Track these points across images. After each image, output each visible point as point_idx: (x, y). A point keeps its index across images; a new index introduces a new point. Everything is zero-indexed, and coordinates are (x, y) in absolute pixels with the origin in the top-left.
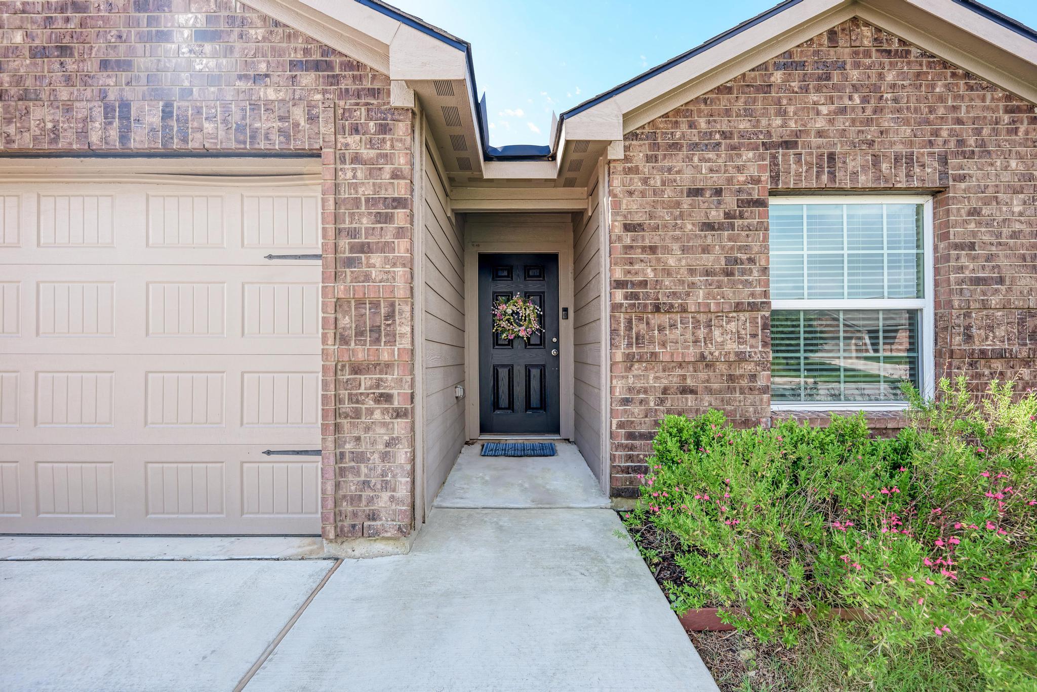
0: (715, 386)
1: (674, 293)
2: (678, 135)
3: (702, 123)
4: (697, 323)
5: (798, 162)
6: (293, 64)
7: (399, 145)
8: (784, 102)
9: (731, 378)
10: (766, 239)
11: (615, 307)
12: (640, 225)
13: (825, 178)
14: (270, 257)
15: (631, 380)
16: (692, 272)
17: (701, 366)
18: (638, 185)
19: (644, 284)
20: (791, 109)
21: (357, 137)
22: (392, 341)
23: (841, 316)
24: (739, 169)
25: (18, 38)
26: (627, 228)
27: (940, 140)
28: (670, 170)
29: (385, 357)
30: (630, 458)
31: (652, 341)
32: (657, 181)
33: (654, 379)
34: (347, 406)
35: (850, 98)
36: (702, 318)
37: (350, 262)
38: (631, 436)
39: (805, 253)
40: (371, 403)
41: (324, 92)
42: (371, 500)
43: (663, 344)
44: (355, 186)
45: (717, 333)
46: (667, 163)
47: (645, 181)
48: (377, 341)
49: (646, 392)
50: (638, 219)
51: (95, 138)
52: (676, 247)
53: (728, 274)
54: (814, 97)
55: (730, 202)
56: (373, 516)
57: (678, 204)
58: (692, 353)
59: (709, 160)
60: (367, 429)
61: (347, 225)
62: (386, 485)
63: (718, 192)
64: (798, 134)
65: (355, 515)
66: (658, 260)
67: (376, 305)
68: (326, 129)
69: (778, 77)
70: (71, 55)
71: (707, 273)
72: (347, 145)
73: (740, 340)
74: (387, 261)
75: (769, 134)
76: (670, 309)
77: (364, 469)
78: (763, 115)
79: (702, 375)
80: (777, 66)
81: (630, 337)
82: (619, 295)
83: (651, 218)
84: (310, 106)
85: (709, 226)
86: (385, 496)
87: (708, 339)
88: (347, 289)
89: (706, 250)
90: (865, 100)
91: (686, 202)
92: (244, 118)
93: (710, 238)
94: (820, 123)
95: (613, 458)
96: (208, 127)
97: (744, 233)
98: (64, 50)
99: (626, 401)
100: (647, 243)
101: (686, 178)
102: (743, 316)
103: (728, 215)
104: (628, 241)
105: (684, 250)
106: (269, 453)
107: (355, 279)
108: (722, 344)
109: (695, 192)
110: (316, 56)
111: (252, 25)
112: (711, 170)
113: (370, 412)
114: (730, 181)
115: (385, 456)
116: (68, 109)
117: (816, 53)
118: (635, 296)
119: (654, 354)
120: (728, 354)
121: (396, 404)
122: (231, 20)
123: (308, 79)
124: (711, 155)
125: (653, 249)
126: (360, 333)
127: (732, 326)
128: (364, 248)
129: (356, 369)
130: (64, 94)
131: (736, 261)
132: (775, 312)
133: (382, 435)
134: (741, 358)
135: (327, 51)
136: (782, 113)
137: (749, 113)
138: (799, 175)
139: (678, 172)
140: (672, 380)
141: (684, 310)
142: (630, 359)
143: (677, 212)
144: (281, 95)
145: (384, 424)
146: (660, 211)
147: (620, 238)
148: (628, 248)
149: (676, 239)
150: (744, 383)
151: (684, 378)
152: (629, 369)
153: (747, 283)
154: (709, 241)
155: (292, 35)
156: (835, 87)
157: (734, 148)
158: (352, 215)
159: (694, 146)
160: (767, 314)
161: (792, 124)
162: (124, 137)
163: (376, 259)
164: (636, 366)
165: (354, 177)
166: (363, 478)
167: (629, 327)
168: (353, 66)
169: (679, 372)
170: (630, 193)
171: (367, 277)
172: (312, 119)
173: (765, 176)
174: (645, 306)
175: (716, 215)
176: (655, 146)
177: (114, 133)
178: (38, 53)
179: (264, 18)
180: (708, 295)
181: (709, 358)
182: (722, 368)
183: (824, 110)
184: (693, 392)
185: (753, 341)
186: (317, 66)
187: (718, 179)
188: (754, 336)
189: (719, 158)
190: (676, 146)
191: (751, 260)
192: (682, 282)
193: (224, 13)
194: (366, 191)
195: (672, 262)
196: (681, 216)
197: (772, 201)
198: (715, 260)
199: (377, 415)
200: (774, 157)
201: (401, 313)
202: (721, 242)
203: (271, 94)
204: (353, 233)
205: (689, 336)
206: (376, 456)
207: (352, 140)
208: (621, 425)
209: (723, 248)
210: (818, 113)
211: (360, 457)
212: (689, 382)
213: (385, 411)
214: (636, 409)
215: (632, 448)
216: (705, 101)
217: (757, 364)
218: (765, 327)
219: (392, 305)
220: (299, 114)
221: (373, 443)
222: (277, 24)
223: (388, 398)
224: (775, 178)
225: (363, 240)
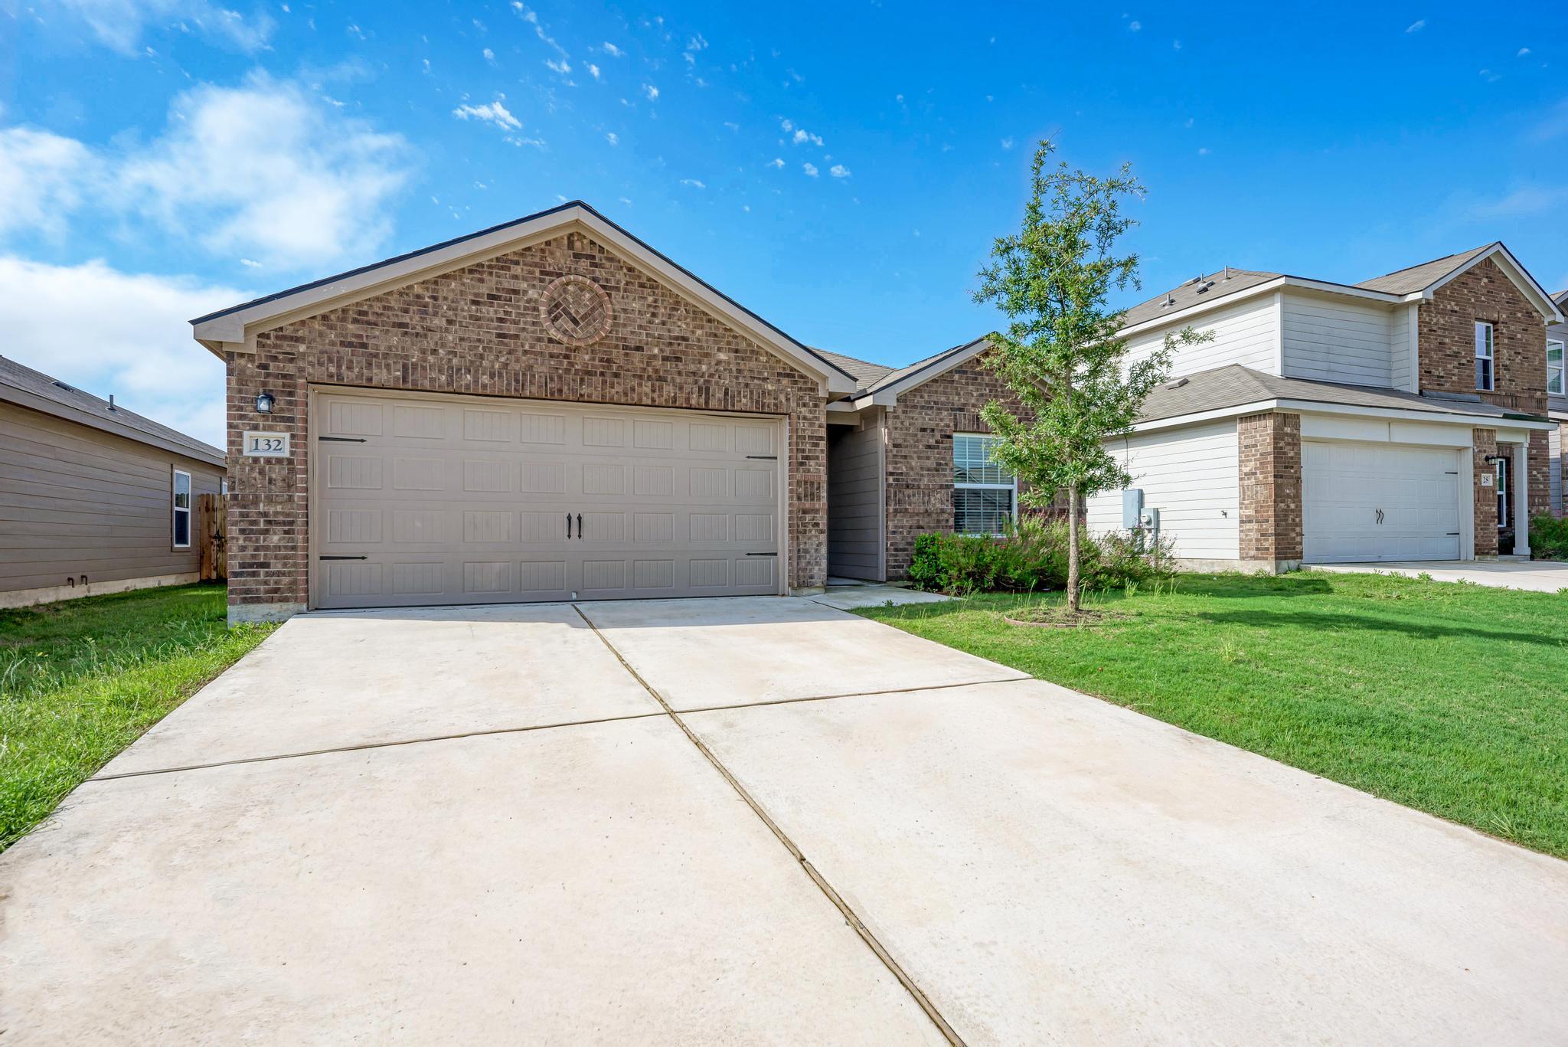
0: (932, 525)
1: (914, 479)
2: (916, 401)
3: (926, 396)
4: (924, 493)
5: (965, 418)
6: (779, 374)
7: (821, 413)
8: (959, 389)
9: (938, 521)
10: (952, 454)
11: (889, 485)
12: (900, 445)
13: (975, 426)
14: (749, 457)
15: (896, 522)
16: (922, 469)
17: (926, 515)
18: (899, 425)
19: (901, 474)
20: (962, 393)
21: (805, 409)
22: (819, 500)
23: (982, 492)
24: (941, 420)
25: (656, 351)
26: (895, 446)
27: (1019, 412)
28: (912, 418)
29: (817, 506)
30: (896, 561)
31: (905, 503)
32: (907, 423)
33: (906, 522)
34: (801, 528)
35: (985, 390)
36: (926, 491)
37: (802, 464)
38: (896, 550)
39: (967, 460)
40: (811, 527)
41: (792, 387)
42: (811, 570)
43: (910, 505)
44: (804, 430)
45: (932, 499)
46: (911, 415)
47: (902, 423)
48: (813, 500)
49: (902, 528)
50: (899, 441)
51: (693, 402)
52: (915, 456)
53: (937, 470)
54: (971, 387)
55: (938, 436)
56: (812, 577)
57: (916, 435)
58: (922, 509)
59: (929, 415)
60: (809, 538)
61: (800, 447)
62: (817, 563)
63: (933, 430)
64: (965, 405)
65: (804, 576)
66: (908, 462)
67: (812, 483)
68: (793, 404)
69: (956, 377)
70: (681, 361)
71: (929, 470)
72: (801, 412)
73: (942, 503)
74: (817, 464)
75: (953, 404)
76: (913, 487)
77: (808, 556)
78: (951, 395)
79: (926, 520)
80: (957, 372)
81: (896, 501)
82: (891, 480)
83: (905, 441)
84: (787, 394)
85: (929, 447)
86: (817, 568)
87: (929, 501)
88: (802, 476)
89: (928, 458)
90: (991, 391)
91: (920, 434)
92: (759, 397)
93: (929, 452)
94: (973, 401)
95: (887, 561)
96: (744, 400)
97: (943, 451)
98: (678, 359)
99: (894, 533)
100: (903, 454)
101: (919, 423)
102: (943, 491)
103: (937, 442)
104: (895, 453)
105: (919, 458)
106: (749, 554)
107: (804, 472)
108: (935, 504)
109: (923, 430)
110: (788, 371)
111: (761, 355)
112: (930, 420)
113: (810, 531)
114: (937, 425)
115: (816, 550)
116: (681, 388)
117: (972, 367)
118: (898, 480)
119: (907, 509)
120: (937, 509)
121: (821, 528)
122: (753, 352)
123: (785, 381)
124: (930, 412)
125: (905, 457)
126: (806, 496)
127: (938, 496)
128: (807, 458)
129: (805, 512)
130: (678, 380)
131: (940, 464)
132: (956, 489)
133: (815, 541)
134: (943, 511)
135: (792, 369)
136: (958, 394)
137: (945, 393)
138: (965, 424)
139: (916, 419)
140: (913, 522)
141: (919, 488)
142: (896, 511)
143: (916, 439)
144: (774, 388)
145: (816, 536)
146: (909, 438)
147: (891, 451)
148: (895, 456)
149: (915, 452)
150: (944, 523)
151: (918, 521)
152: (895, 516)
153: (945, 475)
154: (929, 454)
155: (779, 361)
156: (980, 384)
157: (939, 409)
158: (802, 443)
159: (923, 407)
160: (953, 490)
161: (962, 400)
162: (707, 403)
163: (812, 463)
164: (898, 515)
165: (804, 426)
166: (807, 560)
167: (895, 496)
168: (802, 376)
169: (917, 518)
170: (896, 428)
171: (809, 471)
172: (788, 400)
173: (952, 424)
174: (903, 485)
175: (932, 442)
176: (906, 406)
177: (702, 401)
178: (665, 359)
179: (767, 353)
180: (929, 481)
181: (929, 511)
182: (934, 516)
183: (975, 394)
184: (922, 528)
185: (947, 503)
186: (788, 376)
187: (932, 425)
188: (947, 501)
189: (932, 413)
190: (915, 407)
191: (946, 464)
192: (918, 474)
193: (749, 348)
194: (808, 433)
195: (913, 464)
196: (917, 441)
197: (955, 435)
198: (931, 463)
199: (813, 532)
200: (955, 415)
201: (823, 487)
202: (934, 454)
203: (770, 387)
204: (803, 451)
205: (921, 501)
206: (813, 551)
207: (803, 409)
208: (892, 544)
209: (934, 457)
210: (972, 395)
211: (806, 551)
212: (921, 523)
213: (816, 531)
214: (898, 536)
215: (897, 556)
216: (927, 385)
217: (949, 514)
218: (952, 497)
219: (819, 483)
220: (782, 398)
221: (812, 545)
222: (772, 355)
223: (817, 525)
224: (956, 426)
225: (807, 454)
